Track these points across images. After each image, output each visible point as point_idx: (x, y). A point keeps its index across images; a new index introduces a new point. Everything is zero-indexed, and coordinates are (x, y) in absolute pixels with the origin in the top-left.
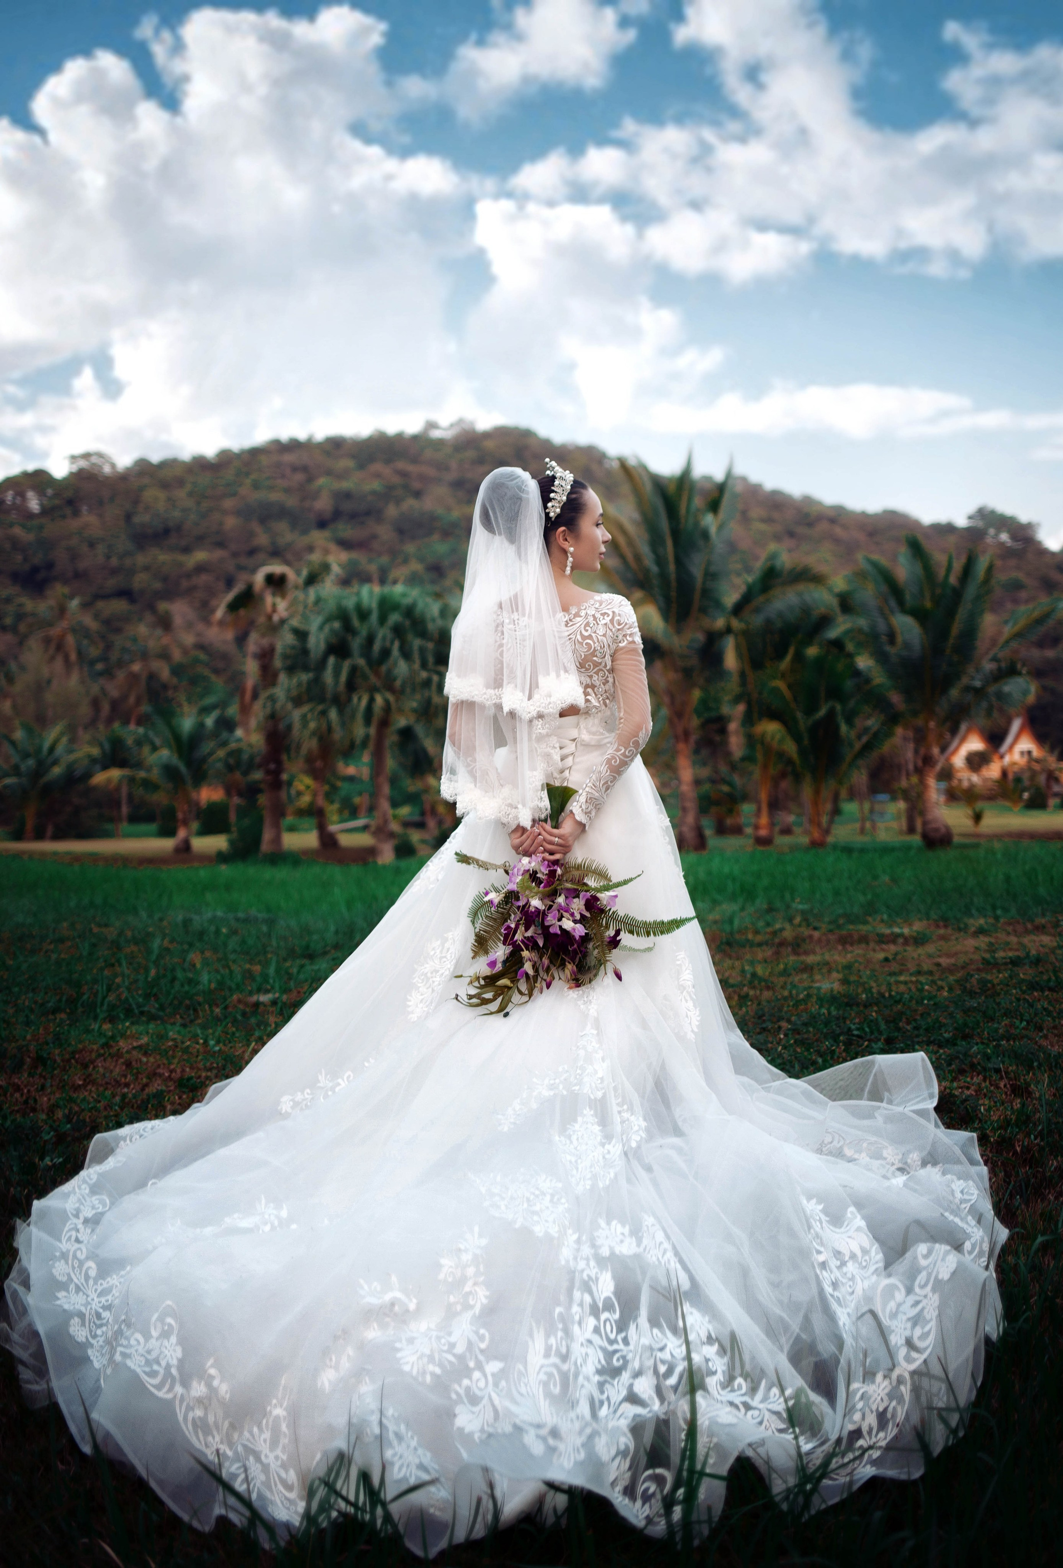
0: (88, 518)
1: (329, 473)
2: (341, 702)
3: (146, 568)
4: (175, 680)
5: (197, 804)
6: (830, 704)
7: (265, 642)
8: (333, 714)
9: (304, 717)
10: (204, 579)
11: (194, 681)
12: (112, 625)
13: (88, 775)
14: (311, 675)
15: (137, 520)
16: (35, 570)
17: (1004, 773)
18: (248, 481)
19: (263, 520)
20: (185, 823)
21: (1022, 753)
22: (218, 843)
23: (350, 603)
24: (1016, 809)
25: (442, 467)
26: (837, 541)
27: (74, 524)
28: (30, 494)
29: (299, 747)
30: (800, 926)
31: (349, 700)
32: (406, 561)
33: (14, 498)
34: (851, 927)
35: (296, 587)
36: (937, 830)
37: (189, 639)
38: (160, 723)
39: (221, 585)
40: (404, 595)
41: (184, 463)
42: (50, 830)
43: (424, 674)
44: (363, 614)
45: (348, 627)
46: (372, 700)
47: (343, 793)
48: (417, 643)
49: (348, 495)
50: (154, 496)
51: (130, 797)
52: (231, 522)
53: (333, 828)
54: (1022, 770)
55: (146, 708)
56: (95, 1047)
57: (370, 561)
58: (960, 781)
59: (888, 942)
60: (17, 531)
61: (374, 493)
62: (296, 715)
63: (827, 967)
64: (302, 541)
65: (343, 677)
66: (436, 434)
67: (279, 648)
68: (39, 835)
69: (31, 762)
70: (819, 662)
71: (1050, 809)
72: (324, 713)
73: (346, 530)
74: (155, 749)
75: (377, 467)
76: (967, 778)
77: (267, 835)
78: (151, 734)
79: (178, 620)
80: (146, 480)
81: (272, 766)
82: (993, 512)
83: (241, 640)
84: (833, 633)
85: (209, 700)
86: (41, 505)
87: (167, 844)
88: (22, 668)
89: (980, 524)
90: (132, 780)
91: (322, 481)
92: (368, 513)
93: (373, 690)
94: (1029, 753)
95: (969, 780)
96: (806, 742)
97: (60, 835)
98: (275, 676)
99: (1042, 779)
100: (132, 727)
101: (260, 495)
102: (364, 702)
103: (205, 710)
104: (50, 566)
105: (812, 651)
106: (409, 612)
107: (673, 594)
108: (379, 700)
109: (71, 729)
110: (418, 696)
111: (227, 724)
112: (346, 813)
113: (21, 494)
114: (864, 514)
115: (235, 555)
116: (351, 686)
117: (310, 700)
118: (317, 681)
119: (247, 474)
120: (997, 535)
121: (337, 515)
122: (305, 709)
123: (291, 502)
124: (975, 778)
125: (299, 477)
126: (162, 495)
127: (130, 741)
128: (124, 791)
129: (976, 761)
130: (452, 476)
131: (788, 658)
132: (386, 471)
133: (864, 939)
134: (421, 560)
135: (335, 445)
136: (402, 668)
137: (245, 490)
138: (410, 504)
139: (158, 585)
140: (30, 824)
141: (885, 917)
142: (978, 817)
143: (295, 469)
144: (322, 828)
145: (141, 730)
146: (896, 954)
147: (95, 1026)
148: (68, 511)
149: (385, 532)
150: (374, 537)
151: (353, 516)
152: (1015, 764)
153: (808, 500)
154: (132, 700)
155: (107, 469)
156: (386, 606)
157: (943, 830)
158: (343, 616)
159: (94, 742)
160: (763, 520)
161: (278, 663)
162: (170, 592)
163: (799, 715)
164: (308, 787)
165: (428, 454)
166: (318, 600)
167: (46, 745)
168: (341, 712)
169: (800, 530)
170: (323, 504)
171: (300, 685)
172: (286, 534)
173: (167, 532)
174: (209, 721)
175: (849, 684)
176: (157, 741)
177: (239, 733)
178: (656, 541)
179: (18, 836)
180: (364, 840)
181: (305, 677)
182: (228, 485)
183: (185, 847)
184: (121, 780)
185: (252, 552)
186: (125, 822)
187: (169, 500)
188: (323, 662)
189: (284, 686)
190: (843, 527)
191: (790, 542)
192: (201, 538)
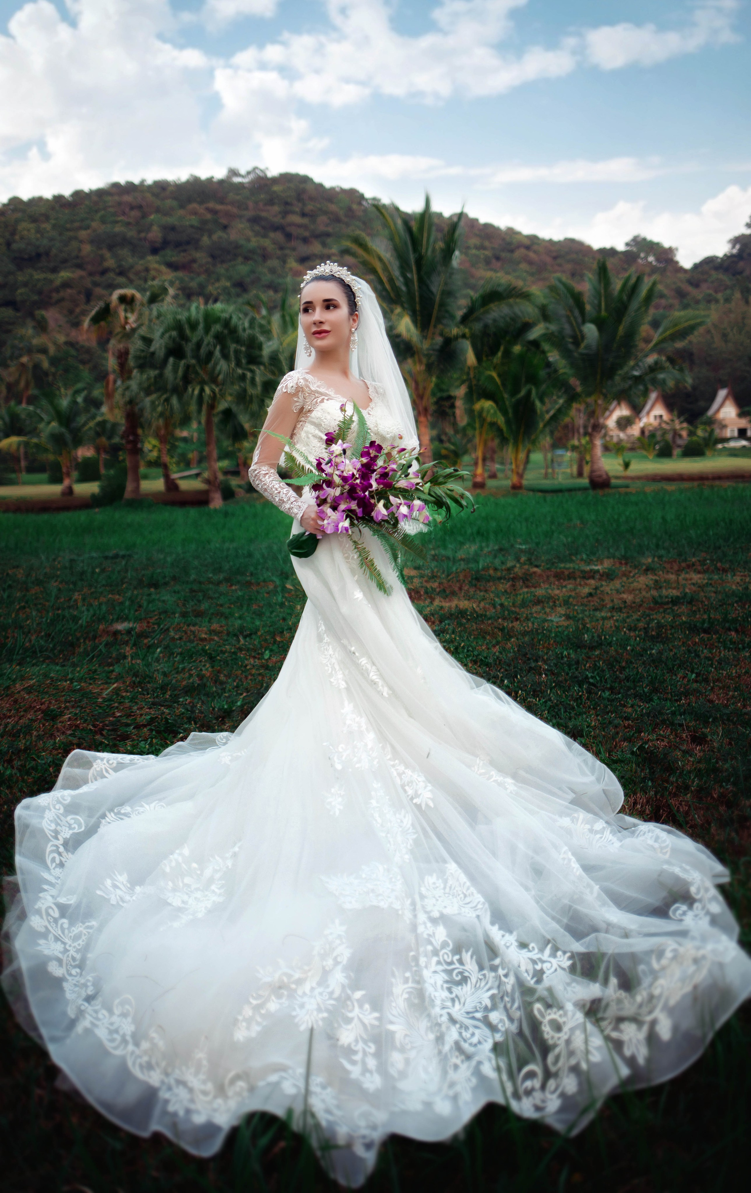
1: (158, 210)
2: (179, 391)
3: (25, 284)
4: (53, 370)
5: (76, 459)
6: (528, 387)
7: (121, 346)
8: (174, 401)
9: (153, 403)
10: (69, 293)
11: (67, 370)
12: (4, 328)
14: (157, 372)
15: (15, 246)
17: (643, 431)
18: (98, 216)
19: (111, 248)
20: (68, 475)
21: (655, 417)
22: (92, 487)
23: (183, 316)
24: (651, 458)
25: (242, 205)
26: (530, 263)
29: (150, 424)
30: (525, 564)
31: (186, 389)
32: (218, 280)
34: (562, 565)
35: (142, 305)
36: (600, 476)
37: (61, 339)
38: (44, 402)
39: (82, 297)
40: (223, 311)
41: (47, 202)
43: (240, 371)
44: (193, 326)
45: (182, 336)
46: (202, 390)
47: (179, 451)
48: (233, 346)
49: (173, 228)
50: (26, 228)
51: (27, 456)
52: (87, 248)
53: (174, 476)
54: (656, 429)
55: (33, 391)
57: (192, 279)
58: (612, 437)
59: (589, 578)
61: (192, 226)
62: (147, 401)
63: (551, 601)
64: (140, 265)
65: (180, 373)
66: (237, 180)
67: (132, 351)
70: (522, 358)
71: (675, 457)
72: (167, 400)
73: (172, 256)
74: (42, 421)
75: (194, 206)
76: (617, 435)
77: (130, 487)
78: (39, 410)
79: (52, 324)
80: (19, 215)
81: (131, 438)
82: (644, 240)
83: (103, 343)
85: (79, 385)
87: (56, 489)
89: (634, 248)
90: (27, 444)
91: (152, 217)
92: (188, 243)
93: (202, 383)
94: (661, 416)
95: (618, 436)
96: (511, 415)
98: (130, 372)
99: (669, 437)
100: (24, 405)
101: (107, 228)
102: (196, 392)
103: (77, 392)
105: (517, 349)
106: (227, 323)
107: (418, 307)
108: (207, 390)
110: (236, 387)
111: (93, 402)
112: (182, 465)
114: (551, 241)
115: (91, 274)
116: (186, 380)
117: (158, 390)
118: (161, 375)
119: (97, 211)
120: (646, 258)
121: (165, 243)
122: (154, 396)
123: (131, 233)
124: (622, 435)
125: (135, 213)
126: (32, 227)
127: (23, 416)
128: (22, 450)
129: (624, 423)
130: (250, 214)
131: (500, 354)
132: (201, 209)
133: (571, 576)
134: (229, 278)
135: (161, 187)
136: (223, 366)
137: (95, 224)
138: (218, 235)
139: (36, 298)
141: (584, 556)
142: (627, 465)
143: (132, 207)
144: (167, 477)
145: (31, 408)
146: (596, 588)
149: (201, 257)
150: (194, 261)
151: (178, 245)
152: (651, 425)
153: (511, 231)
154: (22, 384)
156: (210, 319)
157: (605, 477)
158: (178, 326)
160: (477, 248)
161: (131, 363)
162: (45, 303)
163: (506, 396)
164: (154, 446)
165: (231, 196)
166: (159, 316)
168: (180, 398)
169: (503, 255)
170: (155, 234)
171: (148, 379)
172: (129, 259)
173: (39, 255)
174: (80, 400)
175: (542, 373)
176: (46, 417)
177: (104, 409)
178: (404, 266)
180: (197, 485)
181: (153, 373)
182: (82, 220)
183: (69, 491)
184: (19, 444)
185: (104, 272)
186: (24, 473)
187: (38, 231)
188: (165, 361)
189: (137, 379)
190: (535, 252)
191: (496, 264)
192: (65, 261)
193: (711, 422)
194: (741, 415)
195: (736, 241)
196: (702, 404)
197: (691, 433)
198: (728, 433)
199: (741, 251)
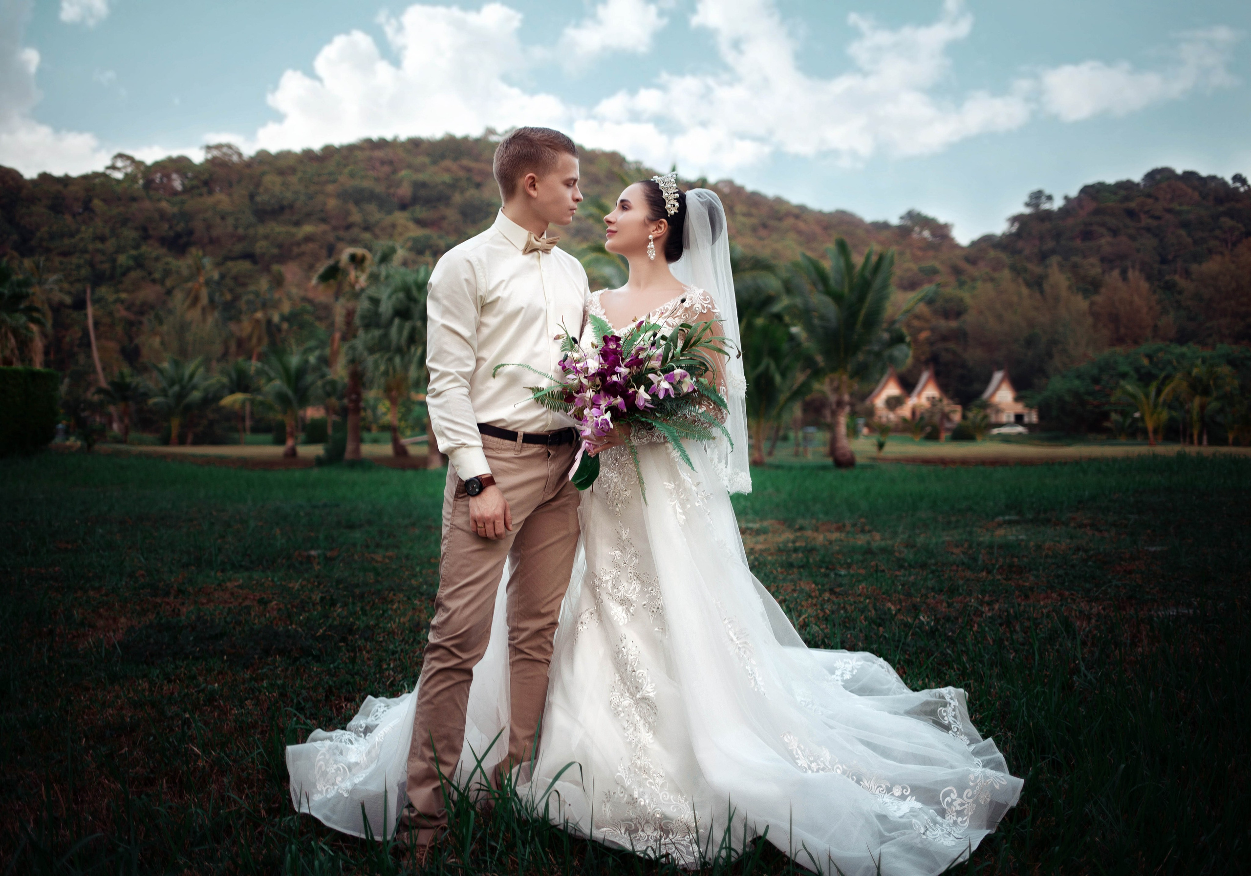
0: (221, 198)
1: (409, 166)
2: (403, 351)
3: (266, 237)
4: (287, 325)
5: (304, 420)
6: (768, 361)
7: (350, 306)
8: (397, 360)
9: (376, 362)
10: (310, 247)
11: (301, 326)
12: (240, 281)
13: (218, 397)
14: (382, 332)
15: (258, 199)
16: (178, 236)
17: (914, 412)
18: (347, 171)
19: (357, 203)
20: (293, 436)
21: (928, 399)
22: (317, 450)
23: (410, 278)
24: (917, 440)
26: (799, 232)
27: (209, 200)
28: (174, 176)
29: (372, 383)
31: (409, 349)
33: (161, 179)
35: (373, 265)
36: (847, 455)
37: (297, 293)
38: (273, 360)
39: (324, 252)
41: (296, 155)
42: (190, 437)
44: (420, 287)
45: (409, 296)
49: (424, 185)
50: (272, 181)
51: (252, 413)
52: (332, 203)
53: (404, 441)
54: (927, 411)
55: (264, 347)
56: (213, 586)
57: (440, 237)
58: (880, 417)
60: (164, 205)
61: (444, 183)
62: (370, 360)
64: (388, 220)
65: (406, 333)
66: (493, 138)
67: (359, 311)
68: (182, 442)
69: (176, 388)
71: (942, 441)
72: (390, 360)
73: (421, 212)
74: (270, 380)
75: (447, 163)
76: (886, 415)
77: (350, 447)
78: (266, 368)
79: (289, 279)
80: (266, 168)
81: (354, 397)
82: (919, 215)
84: (776, 308)
85: (312, 343)
86: (183, 185)
87: (279, 451)
88: (170, 312)
89: (909, 223)
90: (253, 402)
91: (403, 173)
92: (439, 199)
94: (933, 398)
95: (887, 417)
97: (198, 441)
98: (356, 331)
99: (939, 418)
100: (253, 362)
101: (356, 183)
103: (310, 350)
104: (191, 233)
105: (760, 321)
109: (207, 362)
111: (325, 361)
112: (415, 431)
113: (168, 176)
114: (821, 213)
115: (335, 229)
116: (411, 340)
117: (381, 349)
118: (386, 335)
119: (345, 166)
120: (920, 233)
121: (415, 200)
122: (377, 356)
123: (380, 189)
124: (892, 416)
125: (386, 169)
126: (278, 179)
127: (251, 373)
128: (248, 408)
129: (893, 403)
132: (453, 166)
135: (415, 144)
137: (343, 179)
138: (472, 193)
139: (275, 251)
140: (175, 432)
142: (881, 446)
143: (383, 163)
144: (396, 442)
145: (260, 365)
147: (213, 574)
148: (205, 190)
150: (443, 218)
151: (428, 201)
152: (922, 406)
153: (779, 201)
154: (255, 339)
155: (235, 158)
158: (406, 288)
159: (223, 372)
160: (744, 215)
161: (357, 321)
162: (284, 257)
165: (487, 154)
166: (388, 276)
167: (187, 373)
168: (403, 358)
169: (772, 223)
170: (405, 191)
171: (373, 338)
172: (374, 213)
173: (282, 209)
174: (312, 359)
176: (272, 374)
179: (166, 442)
181: (377, 333)
182: (331, 174)
183: (292, 453)
184: (243, 403)
185: (349, 227)
186: (248, 433)
187: (284, 184)
188: (390, 322)
189: (362, 339)
190: (805, 221)
191: (763, 233)
192: (309, 215)
193: (986, 405)
194: (1017, 399)
195: (1015, 219)
196: (977, 386)
197: (964, 417)
198: (1004, 418)
199: (1020, 230)
